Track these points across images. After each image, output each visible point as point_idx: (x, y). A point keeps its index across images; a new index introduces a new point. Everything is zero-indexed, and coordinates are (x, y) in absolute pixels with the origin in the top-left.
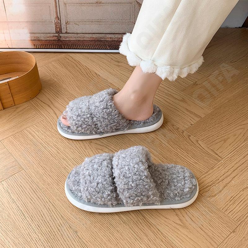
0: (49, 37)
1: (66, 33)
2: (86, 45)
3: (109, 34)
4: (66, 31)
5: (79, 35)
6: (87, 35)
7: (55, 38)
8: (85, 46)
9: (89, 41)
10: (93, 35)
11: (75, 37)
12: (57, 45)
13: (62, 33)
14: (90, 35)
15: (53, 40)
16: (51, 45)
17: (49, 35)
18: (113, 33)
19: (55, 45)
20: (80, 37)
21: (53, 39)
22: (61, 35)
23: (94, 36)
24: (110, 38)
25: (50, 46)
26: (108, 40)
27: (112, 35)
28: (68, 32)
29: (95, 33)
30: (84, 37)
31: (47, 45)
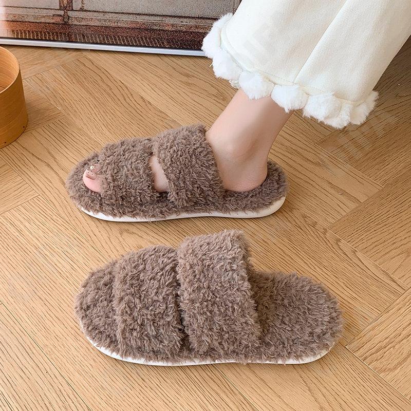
0: (44, 17)
1: (82, 10)
2: (122, 37)
3: (170, 16)
4: (80, 6)
5: (108, 16)
6: (125, 18)
7: (58, 20)
8: (119, 39)
9: (129, 28)
10: (138, 17)
11: (99, 20)
12: (61, 33)
13: (72, 10)
14: (132, 18)
15: (53, 23)
16: (49, 33)
17: (44, 12)
18: (180, 15)
19: (57, 33)
20: (111, 21)
21: (52, 21)
22: (70, 13)
23: (139, 19)
24: (173, 25)
25: (45, 35)
26: (166, 28)
27: (177, 19)
28: (85, 8)
29: (141, 12)
30: (118, 21)
31: (41, 32)
